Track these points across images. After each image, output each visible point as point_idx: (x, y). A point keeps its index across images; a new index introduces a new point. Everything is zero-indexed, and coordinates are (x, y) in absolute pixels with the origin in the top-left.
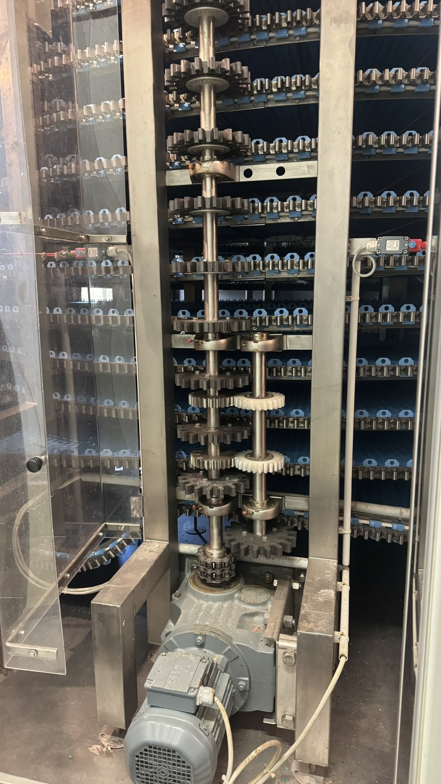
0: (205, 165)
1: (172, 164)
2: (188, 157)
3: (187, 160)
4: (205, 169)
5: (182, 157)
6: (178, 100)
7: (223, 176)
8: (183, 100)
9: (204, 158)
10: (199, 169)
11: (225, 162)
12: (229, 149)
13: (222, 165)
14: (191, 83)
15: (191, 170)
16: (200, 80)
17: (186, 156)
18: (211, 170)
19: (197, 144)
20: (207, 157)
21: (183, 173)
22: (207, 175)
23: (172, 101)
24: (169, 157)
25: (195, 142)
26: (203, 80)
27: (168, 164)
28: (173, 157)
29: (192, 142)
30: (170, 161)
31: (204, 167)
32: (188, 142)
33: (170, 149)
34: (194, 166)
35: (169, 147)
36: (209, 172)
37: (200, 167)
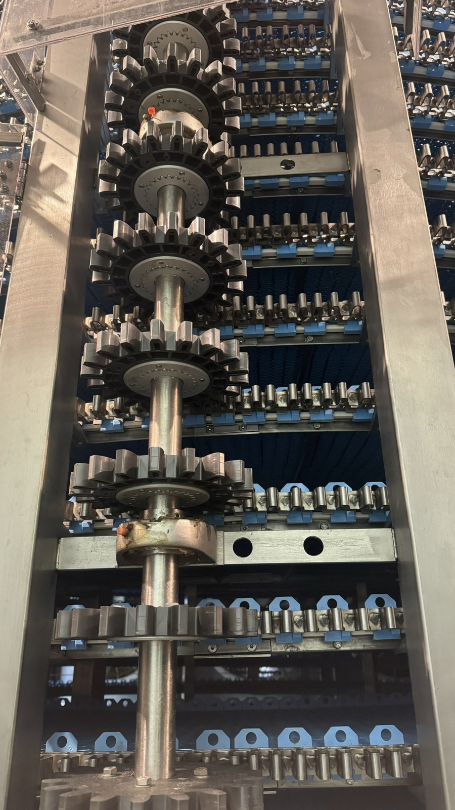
0: (157, 527)
1: (74, 524)
2: (111, 511)
3: (108, 517)
4: (156, 537)
5: (97, 511)
6: (100, 413)
7: (194, 554)
8: (111, 413)
9: (152, 513)
10: (143, 537)
11: (201, 523)
12: (209, 496)
13: (194, 529)
14: (136, 373)
15: (121, 537)
16: (156, 366)
17: (108, 509)
18: (171, 539)
19: (143, 481)
20: (160, 510)
21: (98, 543)
22: (157, 551)
23: (89, 414)
24: (71, 511)
25: (139, 477)
26: (161, 366)
27: (66, 524)
28: (78, 509)
29: (131, 477)
30: (71, 519)
31: (155, 533)
32: (122, 476)
33: (77, 491)
34: (130, 528)
35: (75, 487)
36: (165, 543)
37: (144, 531)
